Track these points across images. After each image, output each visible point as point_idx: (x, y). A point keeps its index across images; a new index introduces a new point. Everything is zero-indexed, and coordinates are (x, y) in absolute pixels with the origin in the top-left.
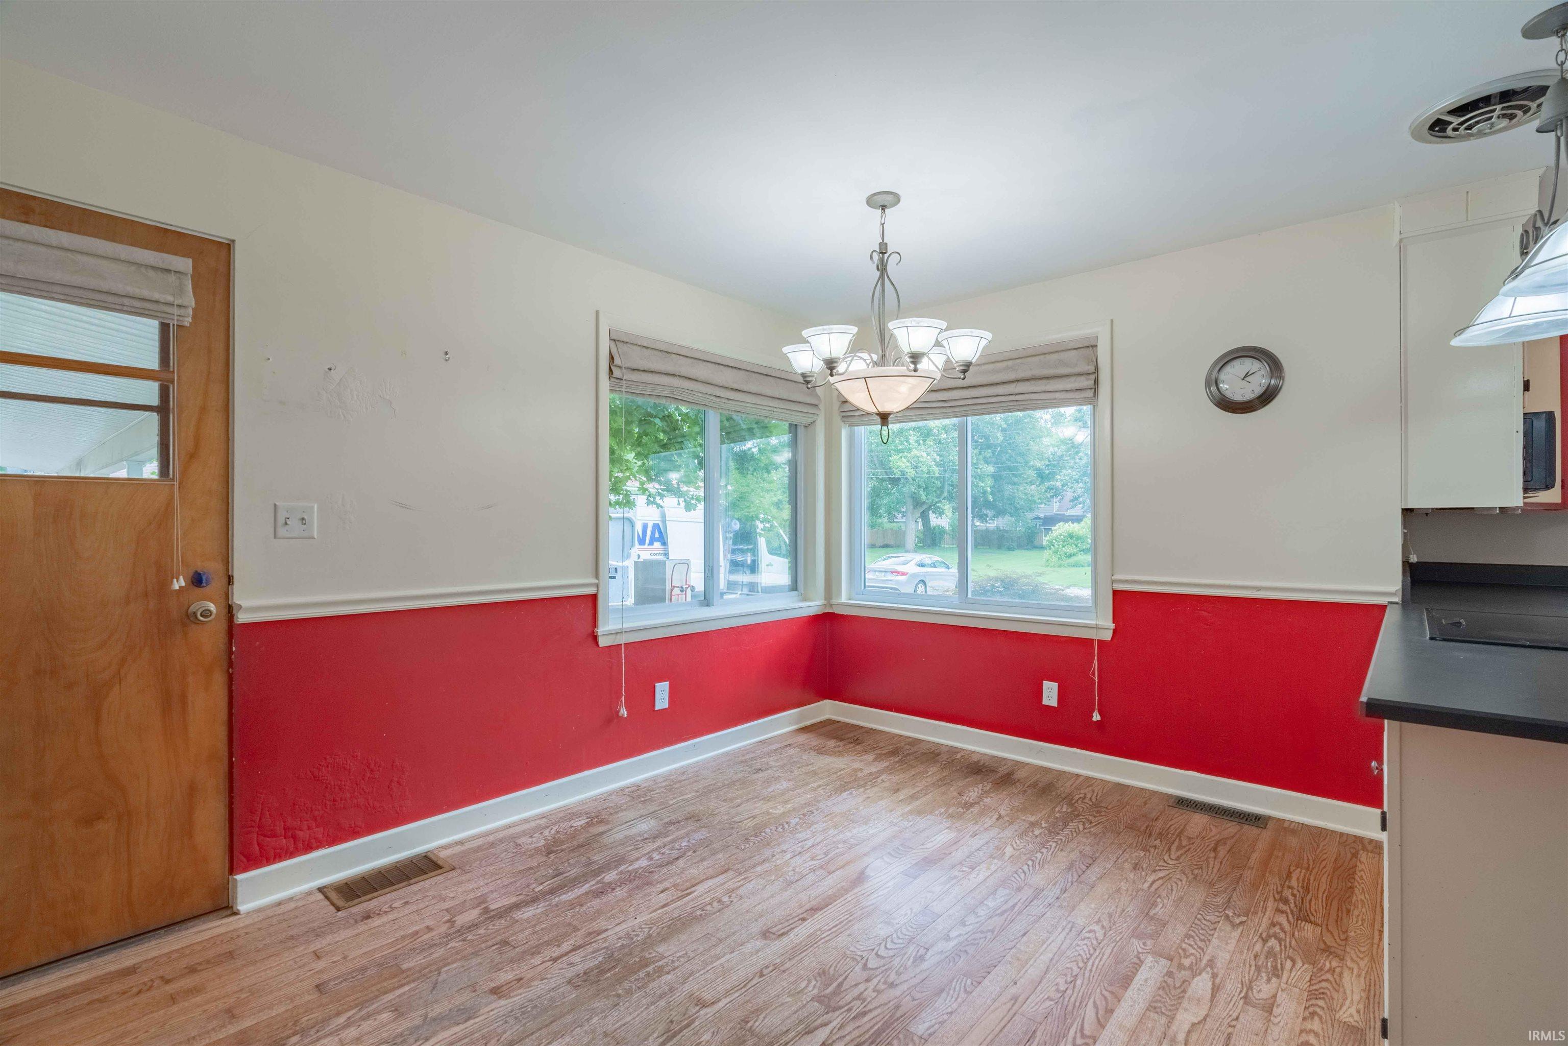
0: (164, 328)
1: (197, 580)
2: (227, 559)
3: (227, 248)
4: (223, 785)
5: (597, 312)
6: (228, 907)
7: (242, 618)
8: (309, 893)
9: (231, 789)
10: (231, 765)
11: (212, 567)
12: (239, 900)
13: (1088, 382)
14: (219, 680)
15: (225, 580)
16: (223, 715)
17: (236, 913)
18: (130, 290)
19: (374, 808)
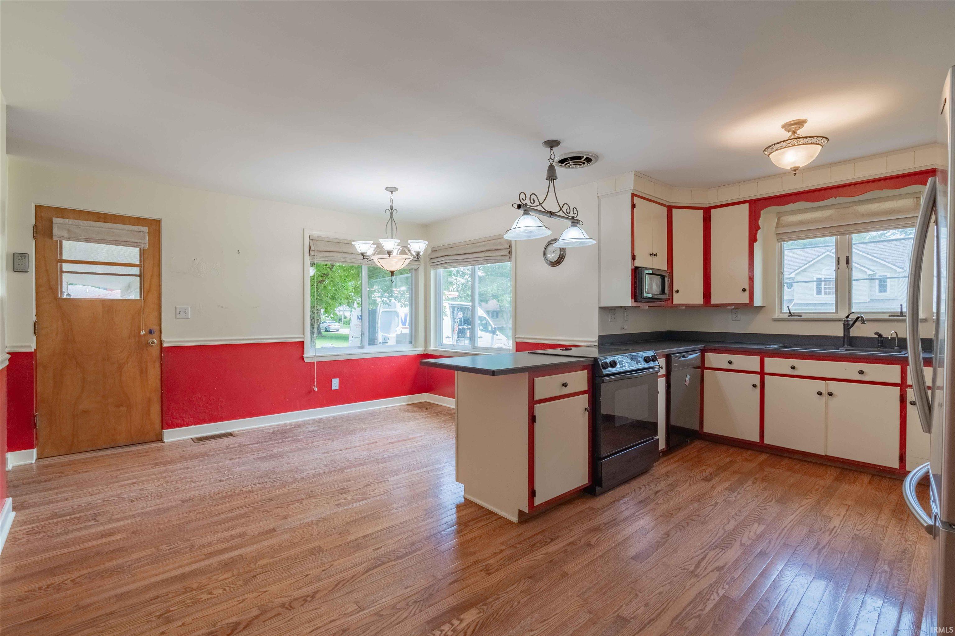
0: (140, 250)
1: (151, 332)
2: (160, 325)
3: (159, 222)
4: (159, 399)
5: (304, 229)
6: (161, 440)
7: (165, 345)
8: (188, 439)
9: (162, 402)
10: (162, 393)
11: (155, 328)
12: (164, 438)
13: (506, 252)
14: (158, 365)
15: (159, 332)
16: (159, 377)
17: (164, 442)
18: (129, 240)
19: (212, 414)
